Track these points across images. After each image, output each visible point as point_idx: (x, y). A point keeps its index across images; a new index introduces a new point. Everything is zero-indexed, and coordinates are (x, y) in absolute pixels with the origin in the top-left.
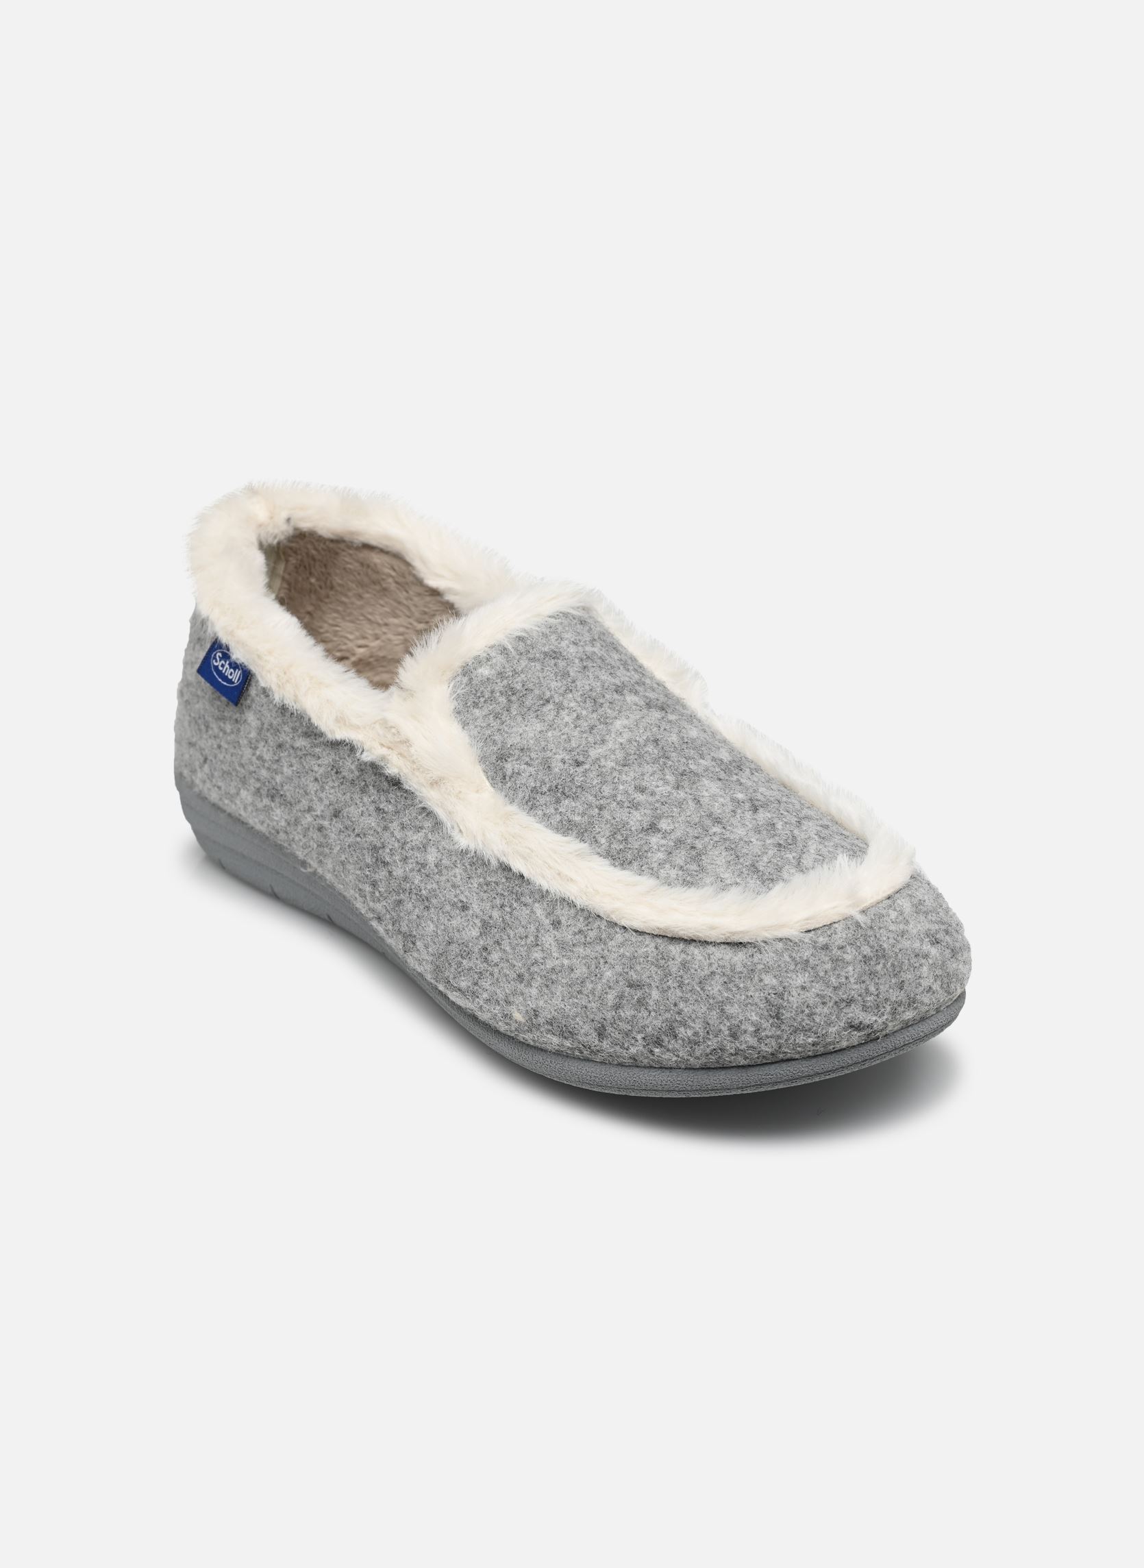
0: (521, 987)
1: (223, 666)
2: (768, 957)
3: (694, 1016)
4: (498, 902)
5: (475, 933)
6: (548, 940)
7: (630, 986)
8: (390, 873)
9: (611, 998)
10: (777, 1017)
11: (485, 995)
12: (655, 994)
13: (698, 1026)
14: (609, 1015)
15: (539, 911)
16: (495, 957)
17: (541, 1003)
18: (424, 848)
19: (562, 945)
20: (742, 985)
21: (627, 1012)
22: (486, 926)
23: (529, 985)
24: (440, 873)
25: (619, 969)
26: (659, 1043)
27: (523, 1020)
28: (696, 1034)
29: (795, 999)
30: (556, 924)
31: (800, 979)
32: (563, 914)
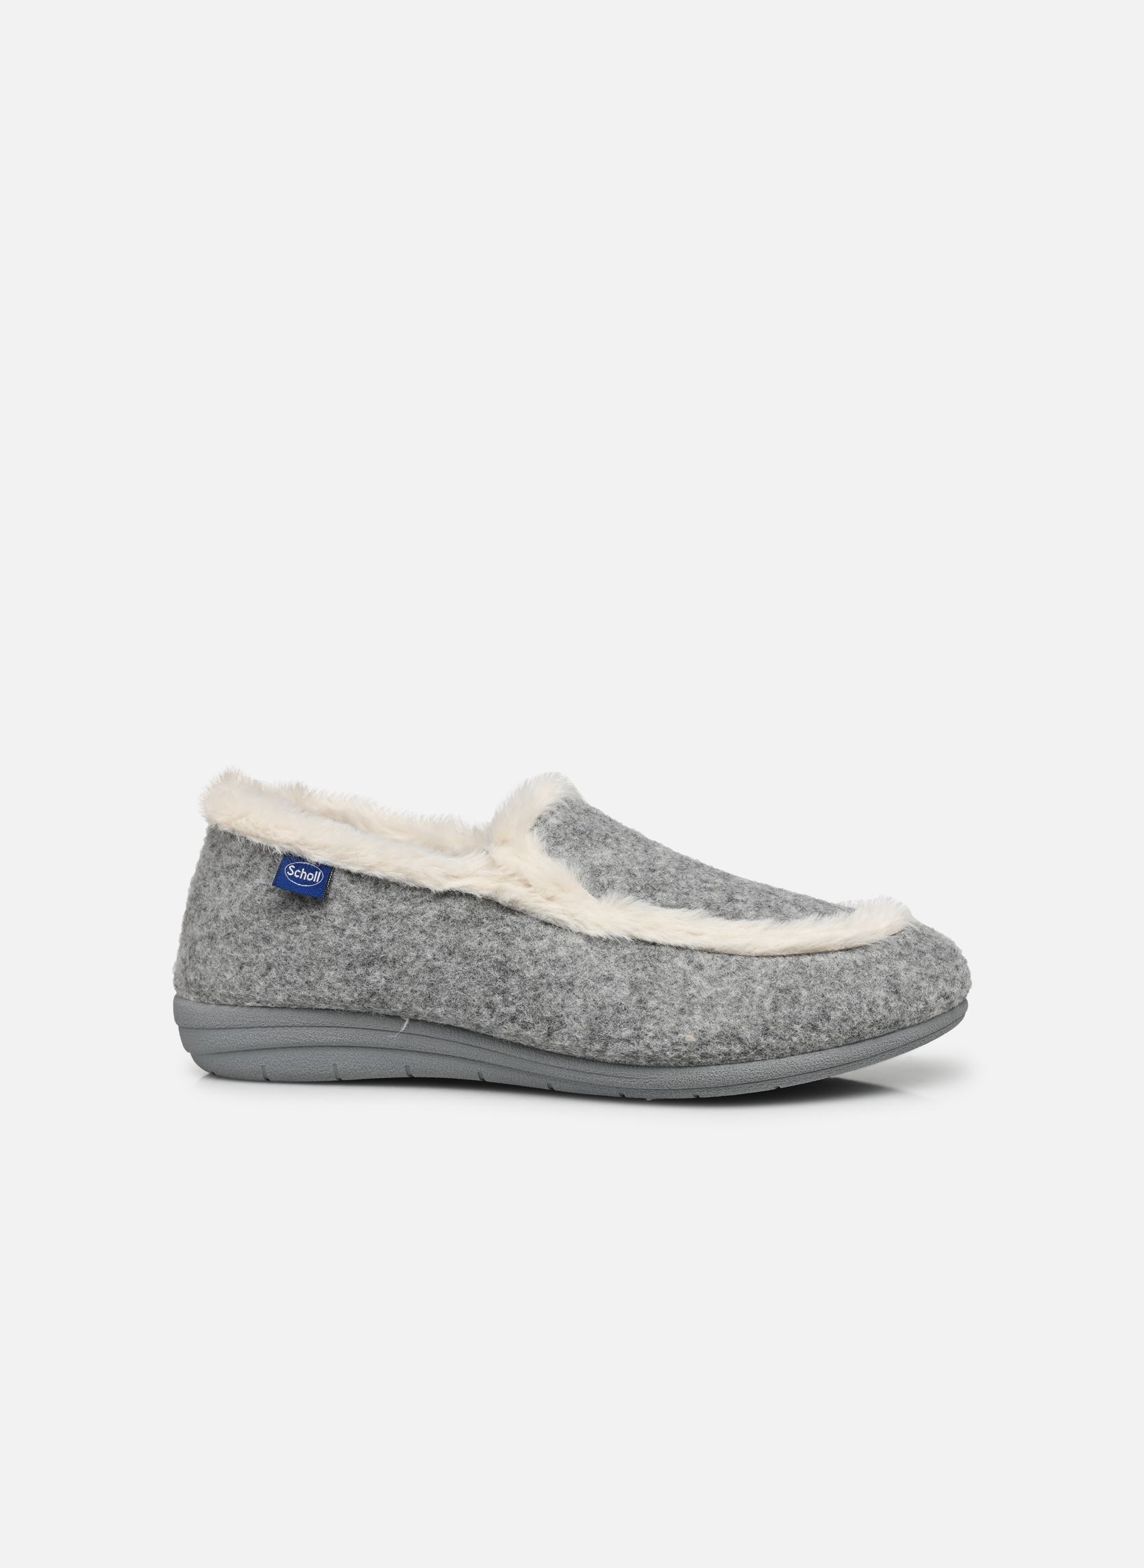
0: (684, 1018)
1: (298, 874)
2: (875, 954)
3: (839, 1001)
4: (639, 966)
5: (626, 992)
6: (697, 979)
7: (781, 991)
8: (523, 978)
9: (767, 1004)
10: (897, 992)
11: (651, 1034)
12: (804, 993)
13: (844, 1008)
14: (769, 1017)
15: (680, 962)
16: (652, 1003)
17: (707, 1024)
18: (552, 948)
19: (711, 980)
20: (866, 974)
21: (785, 1010)
22: (634, 987)
23: (691, 1014)
24: (574, 963)
25: (766, 982)
26: (814, 1028)
27: (694, 1040)
28: (844, 1014)
29: (904, 978)
30: (700, 967)
31: (902, 964)
32: (702, 958)
